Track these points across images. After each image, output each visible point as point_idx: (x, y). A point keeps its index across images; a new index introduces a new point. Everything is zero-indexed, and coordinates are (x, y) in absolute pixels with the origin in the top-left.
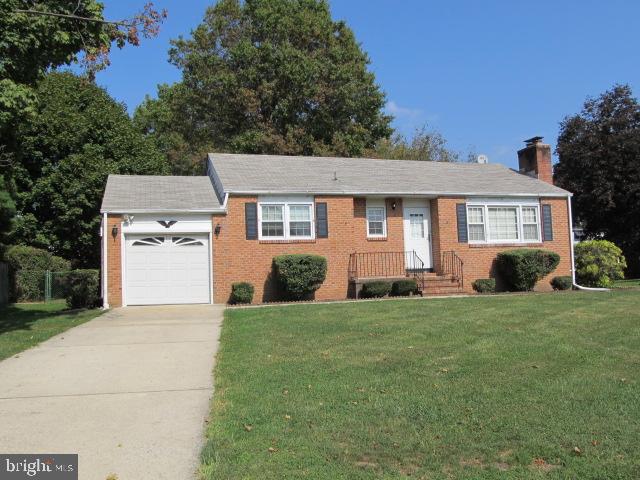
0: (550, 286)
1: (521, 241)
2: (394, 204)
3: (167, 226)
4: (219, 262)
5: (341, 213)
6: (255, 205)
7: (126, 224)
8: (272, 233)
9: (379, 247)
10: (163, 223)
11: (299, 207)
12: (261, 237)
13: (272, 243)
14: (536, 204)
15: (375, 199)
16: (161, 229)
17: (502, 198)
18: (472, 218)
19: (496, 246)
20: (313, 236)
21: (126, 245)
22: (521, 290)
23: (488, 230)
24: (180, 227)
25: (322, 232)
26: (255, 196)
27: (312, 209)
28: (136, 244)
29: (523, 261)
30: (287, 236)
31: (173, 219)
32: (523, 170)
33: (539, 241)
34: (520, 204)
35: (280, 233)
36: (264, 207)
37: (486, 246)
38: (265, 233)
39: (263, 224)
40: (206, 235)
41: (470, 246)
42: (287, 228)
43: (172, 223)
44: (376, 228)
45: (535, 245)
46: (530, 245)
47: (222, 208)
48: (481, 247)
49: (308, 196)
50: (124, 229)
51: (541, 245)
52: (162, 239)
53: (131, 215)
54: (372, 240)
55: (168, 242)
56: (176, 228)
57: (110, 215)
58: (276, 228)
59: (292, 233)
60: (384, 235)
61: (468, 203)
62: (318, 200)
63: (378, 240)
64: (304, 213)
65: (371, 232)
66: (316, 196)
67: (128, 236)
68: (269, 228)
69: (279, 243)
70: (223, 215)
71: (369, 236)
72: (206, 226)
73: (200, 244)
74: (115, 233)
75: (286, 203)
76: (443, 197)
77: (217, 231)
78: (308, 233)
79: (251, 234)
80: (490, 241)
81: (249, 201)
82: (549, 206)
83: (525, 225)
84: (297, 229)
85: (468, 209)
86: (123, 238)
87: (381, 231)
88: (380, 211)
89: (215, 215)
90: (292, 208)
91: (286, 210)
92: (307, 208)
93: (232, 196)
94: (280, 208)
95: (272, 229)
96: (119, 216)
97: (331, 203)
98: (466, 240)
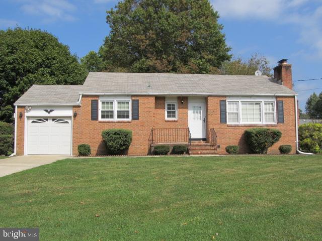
0: (279, 151)
1: (264, 123)
2: (183, 100)
3: (49, 113)
4: (76, 132)
5: (147, 105)
6: (97, 101)
7: (28, 111)
8: (107, 117)
9: (172, 125)
10: (47, 111)
11: (123, 103)
12: (100, 119)
13: (106, 122)
14: (274, 100)
15: (171, 97)
16: (45, 114)
17: (251, 97)
18: (230, 108)
19: (245, 126)
20: (130, 119)
21: (28, 123)
22: (256, 153)
23: (241, 116)
24: (56, 113)
25: (136, 117)
26: (98, 96)
27: (130, 103)
28: (33, 122)
29: (256, 135)
30: (115, 119)
31: (52, 109)
32: (276, 79)
33: (276, 124)
34: (263, 100)
35: (112, 117)
36: (103, 103)
37: (238, 126)
38: (103, 117)
39: (102, 112)
40: (70, 117)
41: (228, 126)
42: (115, 114)
43: (51, 111)
45: (272, 126)
46: (268, 125)
47: (78, 103)
48: (235, 126)
49: (128, 96)
50: (27, 114)
51: (275, 126)
52: (47, 120)
53: (29, 106)
54: (167, 121)
55: (50, 122)
56: (53, 114)
57: (19, 107)
58: (110, 114)
59: (119, 117)
60: (176, 119)
61: (228, 100)
62: (134, 98)
63: (172, 121)
64: (126, 105)
65: (168, 116)
66: (133, 96)
67: (29, 118)
68: (105, 114)
69: (110, 122)
70: (79, 106)
71: (166, 118)
72: (70, 113)
73: (67, 122)
74: (21, 116)
75: (115, 100)
76: (211, 96)
77: (75, 115)
78: (128, 117)
79: (94, 117)
80: (242, 123)
81: (94, 99)
82: (282, 101)
83: (266, 113)
84: (122, 115)
85: (227, 103)
86: (26, 119)
87: (174, 116)
88: (173, 105)
89: (74, 107)
90: (119, 103)
91: (116, 104)
92: (128, 103)
93: (84, 96)
94: (112, 103)
95: (108, 114)
96: (24, 107)
97: (141, 100)
98: (226, 122)
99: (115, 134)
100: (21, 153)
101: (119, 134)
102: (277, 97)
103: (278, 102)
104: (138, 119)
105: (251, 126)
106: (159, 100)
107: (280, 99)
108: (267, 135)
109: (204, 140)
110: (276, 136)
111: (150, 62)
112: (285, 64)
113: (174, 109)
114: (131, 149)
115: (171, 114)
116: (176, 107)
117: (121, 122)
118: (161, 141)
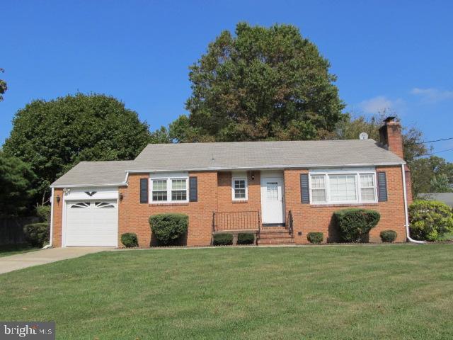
0: (380, 238)
1: (360, 201)
2: (254, 176)
3: (91, 195)
4: (122, 218)
5: (207, 183)
6: (147, 179)
7: (66, 194)
8: (160, 199)
9: (241, 208)
10: (88, 193)
11: (179, 181)
12: (151, 201)
13: (158, 205)
14: (374, 171)
15: (240, 172)
16: (86, 197)
17: (341, 168)
18: (311, 183)
19: (334, 206)
20: (187, 201)
21: (67, 209)
23: (329, 194)
24: (99, 195)
26: (148, 174)
27: (187, 181)
28: (73, 207)
29: (345, 218)
30: (169, 201)
31: (94, 190)
32: (382, 143)
33: (376, 201)
34: (358, 172)
35: (165, 198)
36: (154, 181)
37: (325, 206)
38: (155, 199)
39: (154, 192)
40: (115, 200)
41: (312, 207)
42: (169, 195)
43: (93, 193)
45: (371, 205)
46: (366, 205)
47: (124, 183)
48: (321, 207)
49: (184, 172)
50: (65, 198)
51: (376, 205)
52: (89, 204)
53: (67, 188)
54: (235, 203)
55: (93, 205)
56: (95, 197)
57: (55, 189)
58: (162, 195)
59: (174, 198)
60: (246, 199)
61: (310, 173)
62: (192, 175)
63: (240, 203)
64: (181, 184)
65: (236, 196)
66: (190, 172)
67: (68, 202)
68: (157, 195)
69: (162, 205)
70: (125, 187)
71: (234, 199)
72: (115, 195)
73: (112, 206)
74: (59, 200)
75: (169, 178)
76: (288, 169)
77: (121, 198)
78: (184, 198)
79: (144, 200)
80: (330, 202)
81: (143, 177)
82: (384, 173)
83: (362, 189)
84: (178, 195)
85: (310, 178)
86: (64, 203)
87: (244, 196)
88: (243, 182)
89: (120, 187)
90: (173, 181)
91: (169, 183)
92: (184, 181)
93: (130, 174)
94: (165, 181)
95: (160, 196)
96: (61, 189)
97: (200, 177)
98: (308, 201)
99: (164, 220)
100: (58, 244)
101: (169, 220)
102: (377, 167)
103: (378, 173)
104: (196, 200)
105: (342, 206)
106: (224, 176)
107: (381, 170)
108: (360, 217)
109: (284, 225)
110: (372, 218)
111: (240, 128)
112: (391, 123)
113: (243, 186)
115: (240, 193)
116: (246, 184)
117: (176, 205)
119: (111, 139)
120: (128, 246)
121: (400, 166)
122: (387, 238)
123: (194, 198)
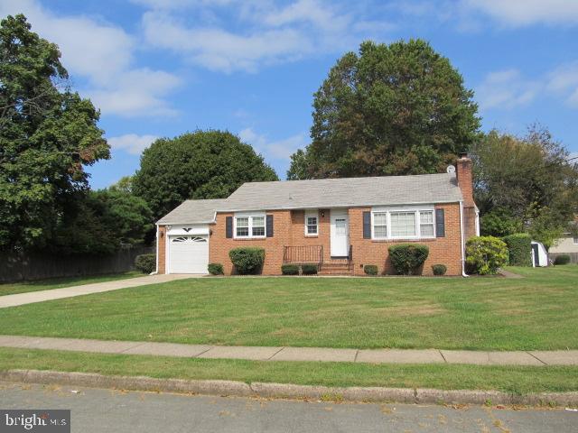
0: (432, 272)
1: (419, 236)
2: (324, 213)
3: (188, 231)
4: (212, 251)
5: (282, 221)
6: (232, 218)
7: (168, 230)
8: (243, 234)
9: (312, 242)
10: (185, 229)
11: (258, 219)
12: (235, 236)
13: (241, 240)
14: (433, 209)
15: (312, 210)
16: (184, 233)
17: (402, 206)
18: (375, 221)
19: (394, 241)
20: (265, 236)
21: (169, 242)
22: (399, 274)
23: (389, 230)
24: (194, 232)
26: (232, 213)
27: (265, 219)
28: (174, 241)
30: (251, 236)
31: (190, 227)
33: (434, 237)
34: (418, 210)
35: (247, 234)
36: (238, 219)
37: (385, 242)
38: (238, 234)
39: (238, 229)
40: (206, 235)
41: (373, 242)
42: (250, 231)
43: (189, 229)
44: (313, 229)
45: (428, 240)
46: (423, 240)
47: (213, 221)
48: (382, 242)
49: (262, 211)
50: (168, 233)
51: (433, 240)
52: (186, 238)
53: (169, 225)
54: (307, 237)
55: (190, 240)
56: (191, 232)
57: (160, 226)
58: (245, 231)
59: (254, 234)
60: (317, 234)
61: (373, 211)
62: (269, 214)
63: (311, 237)
64: (260, 221)
65: (309, 232)
66: (267, 211)
67: (170, 236)
68: (241, 231)
69: (244, 240)
70: (214, 224)
71: (307, 234)
72: (206, 231)
73: (204, 240)
74: (162, 235)
75: (250, 216)
76: (353, 207)
77: (211, 233)
78: (263, 234)
79: (229, 235)
80: (390, 237)
81: (228, 216)
82: (443, 210)
83: (421, 226)
84: (257, 231)
85: (372, 215)
86: (167, 238)
87: (315, 232)
88: (315, 219)
89: (210, 224)
90: (254, 219)
91: (250, 220)
92: (263, 218)
93: (218, 213)
94: (247, 219)
95: (243, 232)
96: (164, 226)
97: (275, 215)
98: (370, 237)
100: (162, 272)
101: (244, 253)
102: (436, 204)
103: (437, 210)
104: (272, 236)
105: (400, 241)
106: (297, 214)
107: (440, 207)
108: (409, 252)
109: (347, 257)
112: (463, 159)
113: (315, 222)
114: (265, 268)
116: (317, 220)
117: (255, 240)
118: (298, 259)
119: (223, 174)
120: (214, 274)
121: (458, 203)
122: (439, 271)
123: (270, 234)
